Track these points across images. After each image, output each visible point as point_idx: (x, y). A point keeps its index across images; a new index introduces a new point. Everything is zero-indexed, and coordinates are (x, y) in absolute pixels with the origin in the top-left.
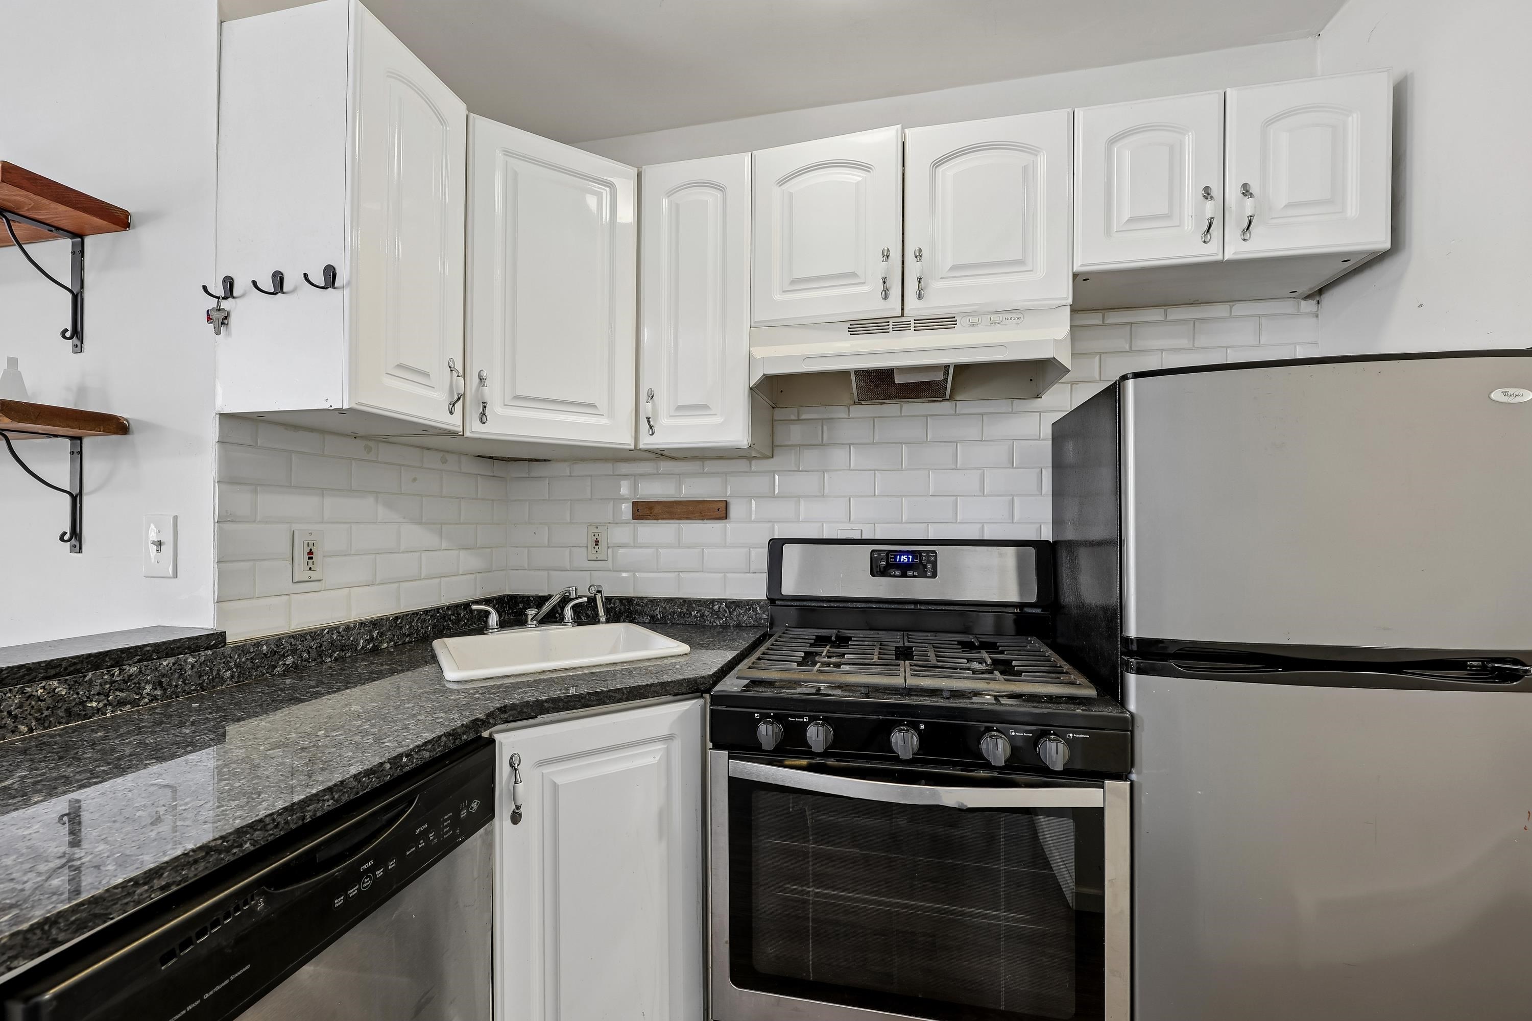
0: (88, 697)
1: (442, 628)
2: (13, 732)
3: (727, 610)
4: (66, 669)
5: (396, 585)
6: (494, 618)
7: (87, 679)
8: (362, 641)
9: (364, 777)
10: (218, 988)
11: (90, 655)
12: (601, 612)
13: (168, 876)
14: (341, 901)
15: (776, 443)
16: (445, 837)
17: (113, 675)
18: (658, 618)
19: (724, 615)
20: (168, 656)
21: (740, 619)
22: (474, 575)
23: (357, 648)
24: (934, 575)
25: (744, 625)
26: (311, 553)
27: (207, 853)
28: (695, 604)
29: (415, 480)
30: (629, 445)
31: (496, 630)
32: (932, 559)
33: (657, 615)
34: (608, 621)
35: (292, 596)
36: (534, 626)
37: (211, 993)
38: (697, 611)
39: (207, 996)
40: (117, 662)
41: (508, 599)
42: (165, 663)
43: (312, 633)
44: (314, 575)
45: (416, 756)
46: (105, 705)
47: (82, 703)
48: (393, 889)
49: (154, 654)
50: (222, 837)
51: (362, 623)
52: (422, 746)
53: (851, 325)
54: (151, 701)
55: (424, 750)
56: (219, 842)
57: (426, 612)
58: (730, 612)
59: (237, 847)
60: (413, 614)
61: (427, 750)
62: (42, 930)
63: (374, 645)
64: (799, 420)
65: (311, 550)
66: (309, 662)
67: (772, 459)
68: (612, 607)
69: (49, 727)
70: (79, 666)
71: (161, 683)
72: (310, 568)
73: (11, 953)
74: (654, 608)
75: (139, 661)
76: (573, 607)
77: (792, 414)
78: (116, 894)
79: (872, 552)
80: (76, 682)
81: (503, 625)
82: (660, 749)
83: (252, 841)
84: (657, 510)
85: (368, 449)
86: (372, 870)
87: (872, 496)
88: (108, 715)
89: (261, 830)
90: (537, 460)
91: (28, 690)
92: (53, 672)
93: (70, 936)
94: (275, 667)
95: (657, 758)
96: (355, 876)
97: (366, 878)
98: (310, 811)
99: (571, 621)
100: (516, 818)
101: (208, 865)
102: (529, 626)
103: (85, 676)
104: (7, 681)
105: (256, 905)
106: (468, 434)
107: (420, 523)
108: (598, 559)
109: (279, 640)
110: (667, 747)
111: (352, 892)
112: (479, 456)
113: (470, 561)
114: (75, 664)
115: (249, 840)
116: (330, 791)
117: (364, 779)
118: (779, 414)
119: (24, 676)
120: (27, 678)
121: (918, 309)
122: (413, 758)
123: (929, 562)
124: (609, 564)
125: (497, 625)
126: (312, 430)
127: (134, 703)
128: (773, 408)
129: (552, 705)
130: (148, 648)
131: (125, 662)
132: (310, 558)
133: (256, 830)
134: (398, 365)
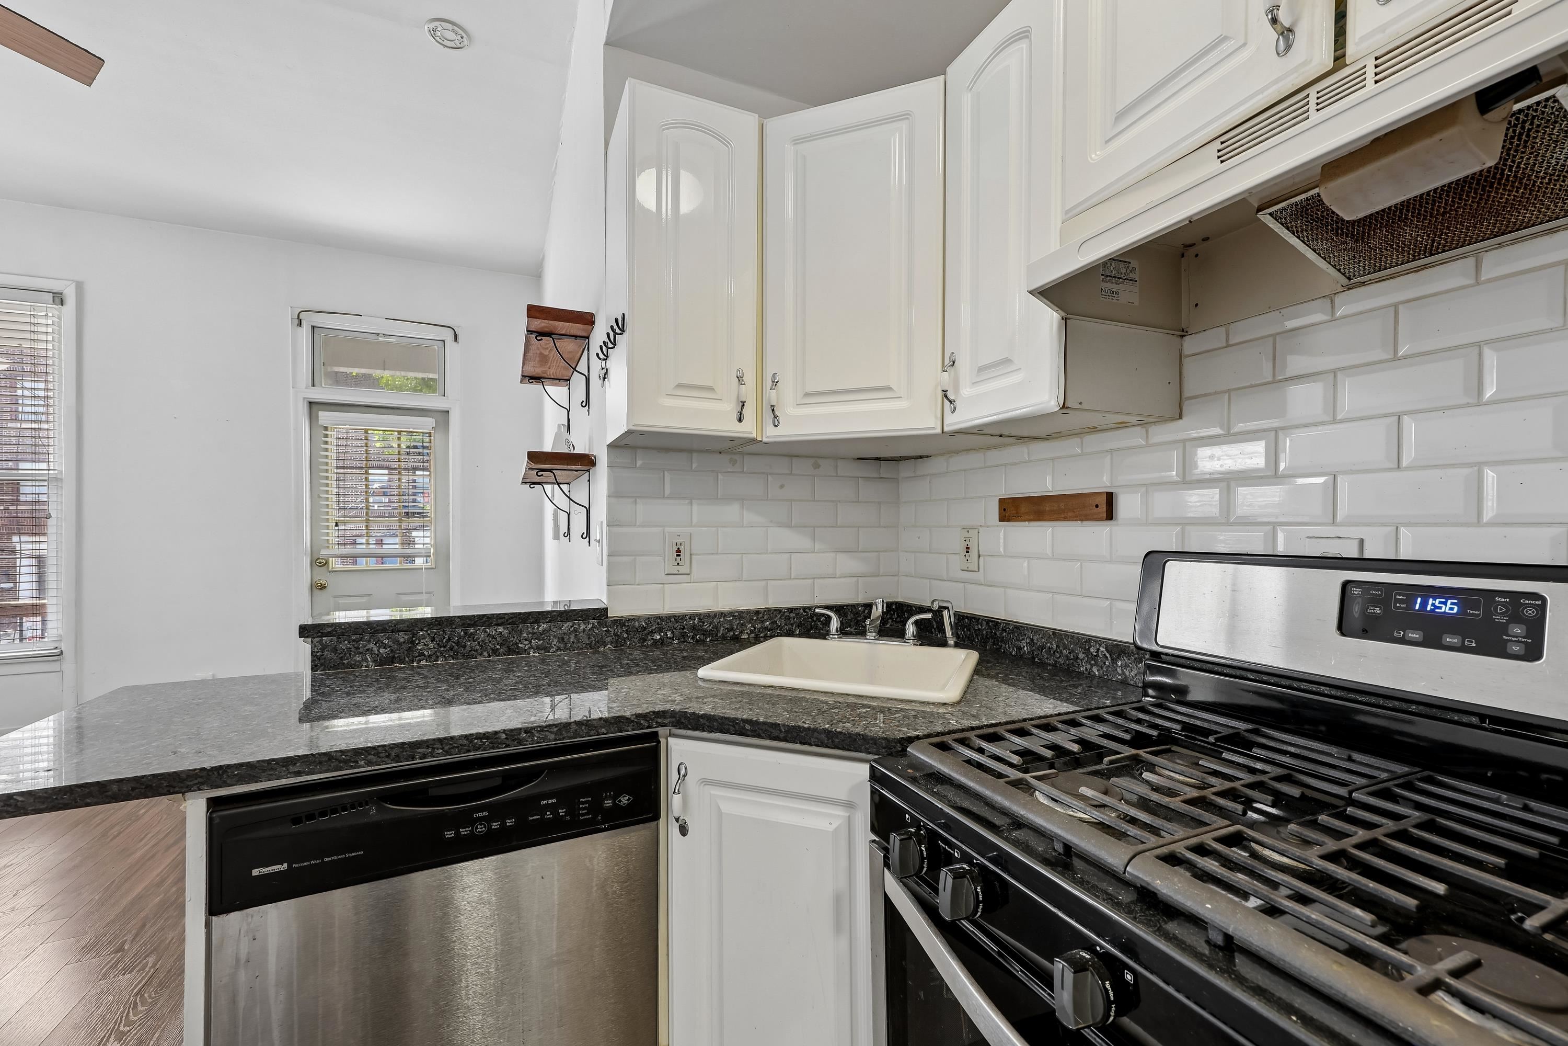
0: (520, 641)
1: (809, 627)
2: (480, 655)
3: (1108, 655)
4: (507, 621)
5: (764, 582)
6: (835, 624)
7: (519, 628)
8: (722, 629)
9: (476, 739)
10: (335, 858)
11: (520, 613)
12: (949, 633)
13: (299, 766)
14: (451, 834)
15: (1187, 394)
16: (581, 818)
17: (534, 628)
18: (1025, 651)
19: (1105, 663)
20: (568, 620)
21: (1127, 673)
22: (855, 579)
23: (717, 634)
24: (1533, 652)
25: (1132, 683)
26: (678, 551)
27: (329, 760)
28: (1067, 641)
29: (782, 487)
30: (933, 428)
31: (836, 636)
32: (1530, 613)
33: (1024, 647)
34: (957, 645)
35: (665, 585)
36: (873, 638)
37: (330, 859)
38: (1069, 649)
39: (326, 860)
40: (536, 620)
41: (896, 607)
42: (565, 626)
43: (676, 616)
44: (682, 569)
45: (537, 735)
46: (529, 648)
47: (517, 644)
48: (513, 844)
49: (559, 618)
50: (341, 751)
51: (722, 613)
52: (546, 727)
53: (1222, 143)
54: (557, 650)
55: (547, 731)
56: (339, 754)
57: (791, 610)
58: (1112, 659)
59: (353, 762)
60: (775, 610)
61: (551, 732)
62: (218, 773)
63: (734, 633)
64: (1228, 346)
65: (679, 548)
66: (674, 640)
67: (1180, 422)
68: (979, 629)
69: (498, 656)
70: (514, 619)
71: (563, 639)
72: (678, 564)
73: (200, 780)
74: (1021, 638)
75: (550, 622)
76: (917, 623)
77: (1214, 338)
78: (264, 766)
79: (1346, 585)
80: (513, 629)
81: (843, 632)
82: (839, 816)
83: (366, 762)
84: (1023, 508)
85: (733, 462)
86: (488, 820)
87: (1390, 470)
88: (531, 655)
89: (374, 755)
90: (921, 457)
91: (488, 630)
92: (500, 621)
94: (644, 640)
95: (834, 826)
96: (466, 818)
97: (480, 824)
98: (419, 753)
99: (912, 638)
100: (684, 831)
101: (330, 768)
102: (868, 637)
103: (518, 627)
104: (478, 623)
105: (369, 810)
106: (765, 440)
107: (789, 526)
108: (969, 569)
109: (649, 619)
110: (849, 816)
111: (464, 831)
112: (858, 459)
113: (848, 564)
114: (512, 618)
115: (363, 760)
116: (440, 742)
117: (476, 741)
118: (1190, 345)
119: (486, 621)
120: (487, 623)
121: (1383, 28)
122: (534, 736)
123: (1516, 618)
124: (979, 576)
125: (837, 631)
126: (681, 450)
127: (547, 650)
128: (1182, 336)
129: (707, 724)
130: (555, 614)
131: (541, 621)
132: (677, 555)
133: (370, 754)
134: (677, 385)
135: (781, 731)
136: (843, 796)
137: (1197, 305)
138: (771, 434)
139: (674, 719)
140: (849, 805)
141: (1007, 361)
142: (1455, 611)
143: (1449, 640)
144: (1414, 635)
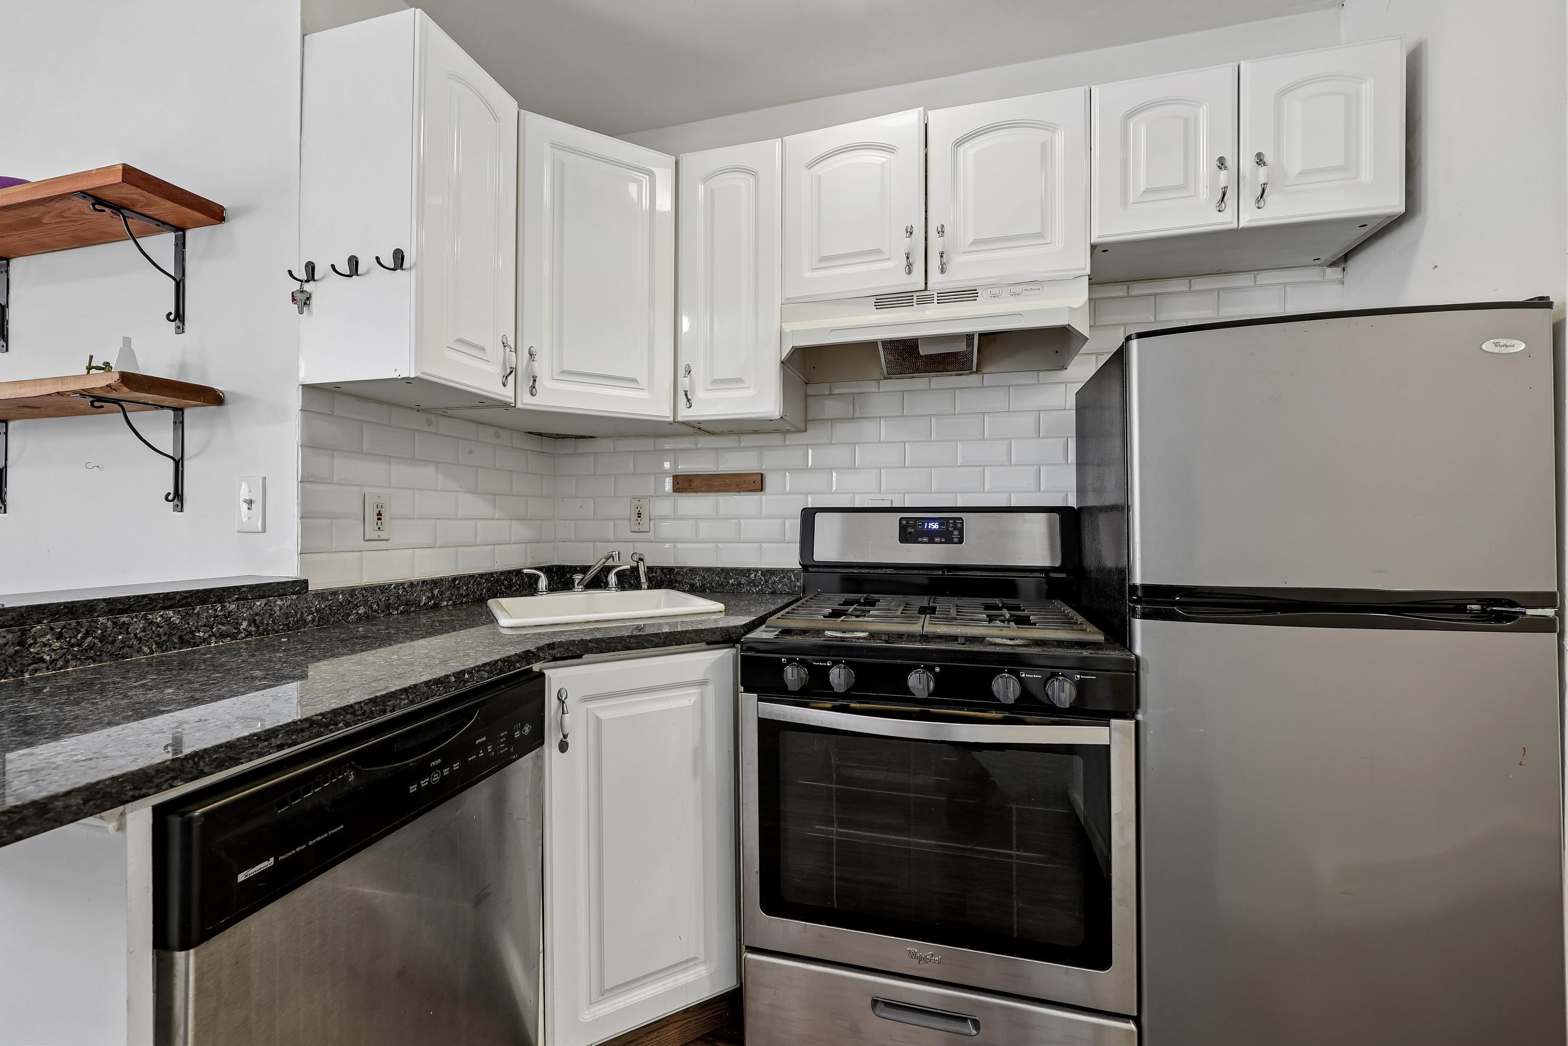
0: (196, 628)
1: (495, 591)
2: (138, 652)
3: (762, 578)
4: (179, 601)
5: (454, 549)
6: (543, 582)
7: (195, 612)
8: (424, 598)
9: (433, 685)
10: (320, 838)
11: (198, 591)
12: (643, 579)
13: (282, 738)
14: (414, 788)
15: (809, 418)
16: (501, 752)
17: (216, 610)
18: (697, 586)
19: (760, 583)
20: (260, 597)
21: (775, 587)
22: (525, 545)
23: (420, 603)
24: (961, 541)
25: (779, 592)
26: (379, 514)
27: (311, 725)
28: (733, 573)
29: (471, 452)
30: (668, 417)
31: (545, 593)
32: (959, 525)
33: (696, 583)
34: (649, 588)
35: (363, 553)
36: (580, 590)
37: (314, 841)
38: (734, 579)
39: (311, 843)
40: (220, 599)
41: (556, 569)
42: (258, 604)
43: (381, 586)
44: (383, 535)
45: (476, 675)
46: (210, 636)
47: (192, 632)
48: (458, 788)
49: (249, 595)
50: (321, 714)
51: (424, 581)
52: (482, 667)
53: (877, 299)
54: (247, 636)
56: (320, 717)
57: (482, 576)
58: (766, 580)
59: (333, 725)
60: (470, 576)
61: (485, 671)
62: (194, 760)
63: (435, 602)
64: (831, 394)
65: (380, 511)
66: (379, 613)
67: (805, 433)
68: (653, 576)
69: (166, 650)
70: (189, 600)
71: (254, 621)
72: (379, 528)
73: (172, 774)
74: (694, 577)
75: (237, 600)
76: (616, 574)
77: (824, 389)
78: (245, 744)
79: (901, 519)
80: (187, 613)
81: (551, 589)
82: (695, 693)
83: (345, 722)
84: (696, 483)
85: (429, 422)
86: (440, 767)
87: (901, 467)
88: (212, 645)
89: (351, 714)
90: (583, 437)
91: (150, 617)
92: (169, 603)
93: (213, 770)
94: (349, 615)
95: (693, 701)
96: (424, 770)
97: (435, 773)
98: (390, 706)
99: (615, 587)
100: (563, 747)
101: (311, 735)
102: (576, 590)
103: (194, 609)
104: (133, 608)
105: (348, 776)
106: (519, 406)
107: (475, 493)
108: (641, 530)
109: (352, 591)
110: (702, 691)
111: (424, 783)
112: (529, 433)
113: (519, 531)
114: (186, 597)
115: (342, 720)
116: (406, 692)
117: (433, 687)
118: (811, 390)
119: (147, 604)
120: (149, 606)
121: (941, 283)
122: (474, 676)
123: (956, 528)
124: (651, 535)
125: (546, 589)
126: (380, 402)
127: (233, 636)
128: (806, 383)
130: (244, 589)
131: (226, 600)
132: (379, 519)
133: (348, 713)
134: (457, 340)
135: (660, 638)
136: (699, 677)
137: (814, 367)
138: (526, 401)
139: (562, 649)
140: (703, 683)
141: (739, 380)
142: (938, 527)
143: (937, 540)
144: (925, 539)
